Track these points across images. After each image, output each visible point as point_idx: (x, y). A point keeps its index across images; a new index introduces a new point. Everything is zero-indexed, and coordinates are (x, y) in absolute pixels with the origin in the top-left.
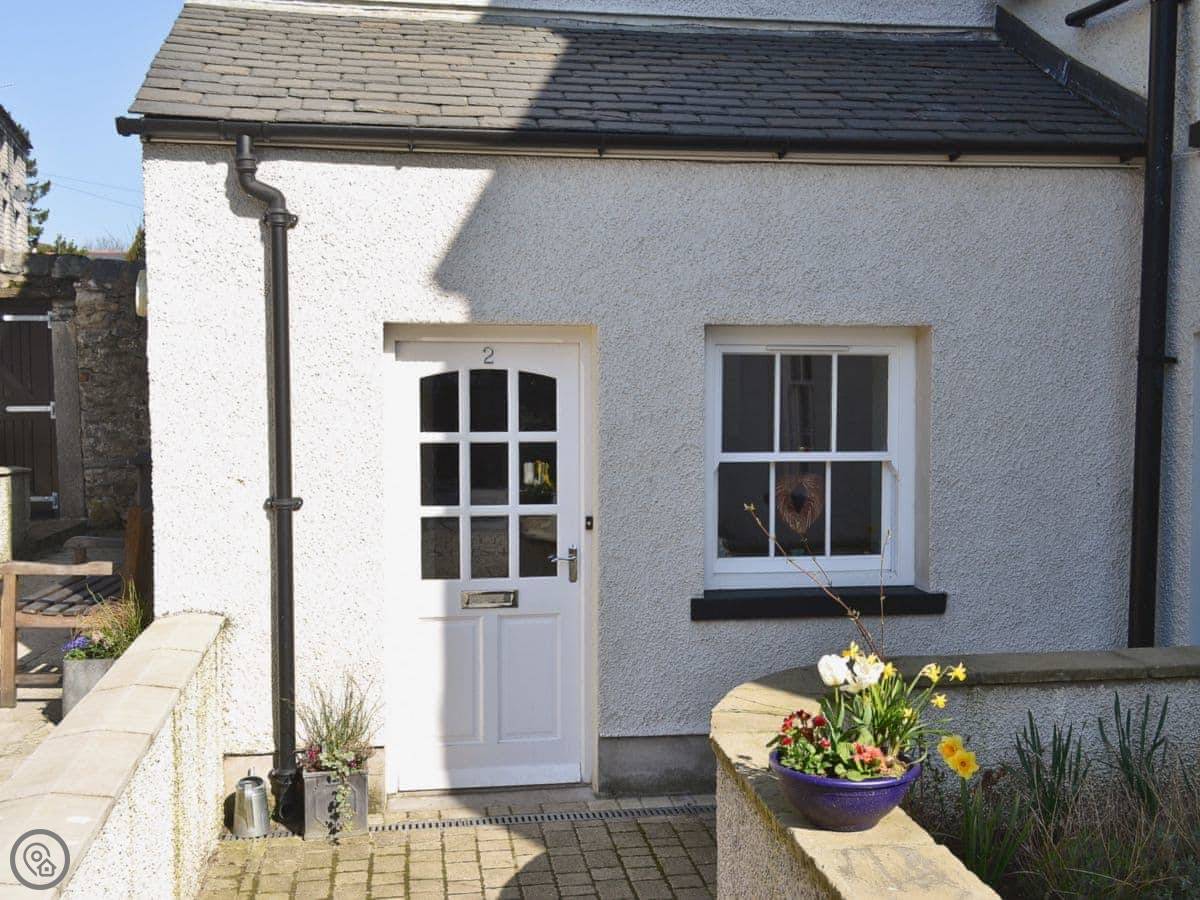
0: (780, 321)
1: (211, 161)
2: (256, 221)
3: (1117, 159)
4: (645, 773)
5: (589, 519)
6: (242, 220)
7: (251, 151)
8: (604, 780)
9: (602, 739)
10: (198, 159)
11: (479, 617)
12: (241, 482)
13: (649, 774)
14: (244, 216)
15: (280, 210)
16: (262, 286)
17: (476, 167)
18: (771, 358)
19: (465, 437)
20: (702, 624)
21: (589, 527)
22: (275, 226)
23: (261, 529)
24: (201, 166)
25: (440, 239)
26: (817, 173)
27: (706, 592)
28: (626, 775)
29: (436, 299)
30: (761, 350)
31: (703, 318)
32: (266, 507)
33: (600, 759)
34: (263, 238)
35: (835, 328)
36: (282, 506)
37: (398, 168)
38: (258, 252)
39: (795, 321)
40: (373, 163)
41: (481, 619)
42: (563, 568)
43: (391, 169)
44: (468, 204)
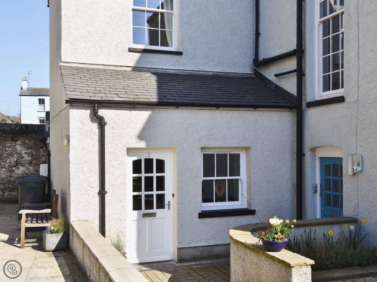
0: (218, 146)
1: (86, 109)
2: (97, 124)
3: (289, 109)
4: (188, 256)
5: (173, 194)
6: (93, 124)
7: (97, 108)
8: (179, 258)
9: (178, 248)
10: (83, 109)
11: (146, 219)
12: (92, 187)
13: (189, 256)
14: (94, 123)
15: (104, 121)
16: (98, 139)
17: (149, 111)
18: (214, 155)
19: (143, 175)
20: (201, 219)
21: (173, 196)
22: (102, 125)
23: (97, 199)
24: (83, 111)
25: (140, 128)
26: (225, 112)
27: (202, 211)
28: (184, 257)
29: (139, 142)
30: (212, 153)
31: (200, 146)
32: (98, 193)
33: (178, 254)
34: (98, 128)
35: (230, 148)
36: (102, 193)
37: (130, 111)
38: (97, 131)
39: (221, 146)
40: (124, 110)
41: (147, 220)
42: (166, 207)
43: (129, 111)
44: (146, 119)
